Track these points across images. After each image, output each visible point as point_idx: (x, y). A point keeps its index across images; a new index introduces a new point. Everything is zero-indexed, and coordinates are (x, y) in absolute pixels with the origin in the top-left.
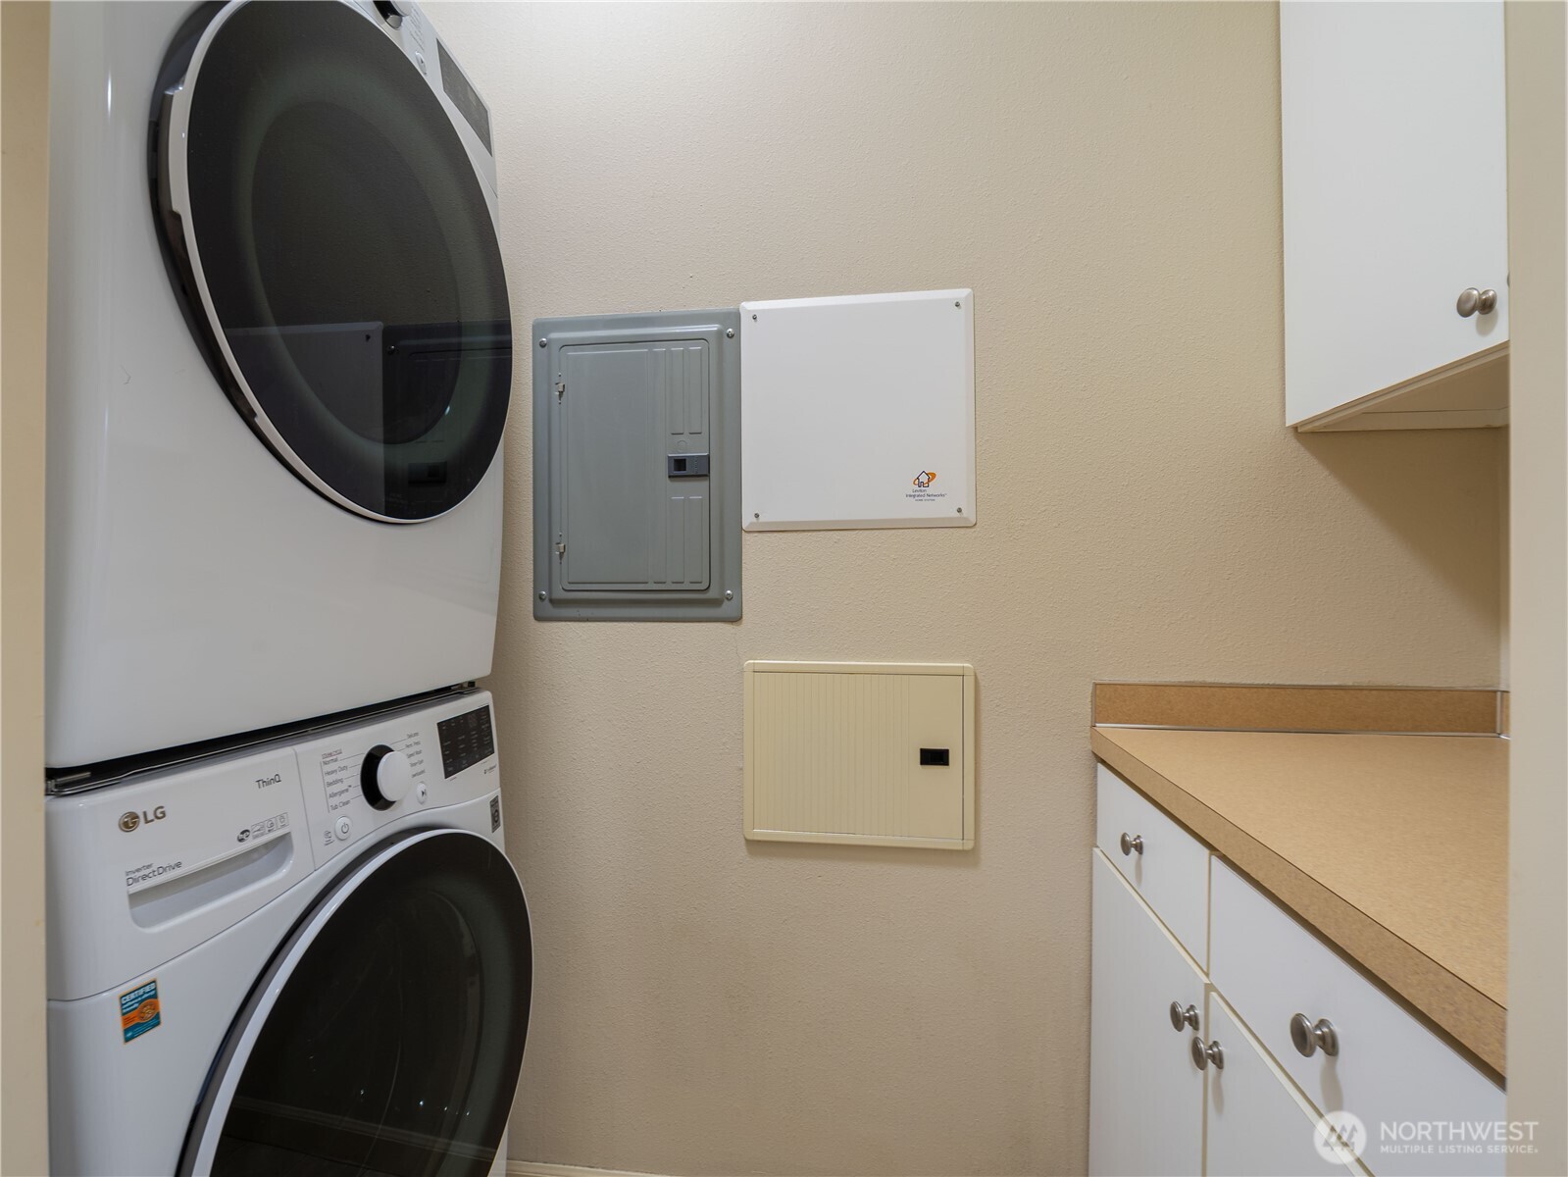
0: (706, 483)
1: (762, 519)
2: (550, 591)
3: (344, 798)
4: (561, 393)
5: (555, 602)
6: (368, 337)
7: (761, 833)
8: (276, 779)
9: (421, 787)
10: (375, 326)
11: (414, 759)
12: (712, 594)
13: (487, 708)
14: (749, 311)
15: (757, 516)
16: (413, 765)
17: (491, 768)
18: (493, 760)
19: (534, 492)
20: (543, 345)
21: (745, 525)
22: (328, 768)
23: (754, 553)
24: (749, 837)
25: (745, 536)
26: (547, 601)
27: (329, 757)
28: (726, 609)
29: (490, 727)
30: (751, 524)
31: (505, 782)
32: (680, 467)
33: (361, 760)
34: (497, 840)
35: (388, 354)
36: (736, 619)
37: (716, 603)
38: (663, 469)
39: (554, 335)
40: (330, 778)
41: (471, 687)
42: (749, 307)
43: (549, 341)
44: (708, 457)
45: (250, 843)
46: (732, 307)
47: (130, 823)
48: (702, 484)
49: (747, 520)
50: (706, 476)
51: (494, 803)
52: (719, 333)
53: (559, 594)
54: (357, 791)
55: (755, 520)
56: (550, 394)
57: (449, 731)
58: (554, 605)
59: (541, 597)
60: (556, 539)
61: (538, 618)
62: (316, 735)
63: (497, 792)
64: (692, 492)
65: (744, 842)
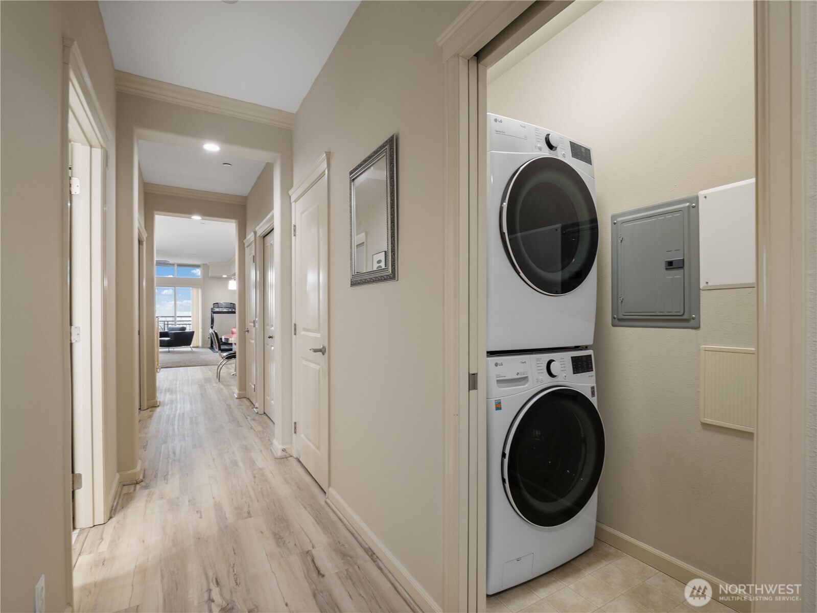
0: (683, 270)
1: (709, 284)
2: (618, 315)
3: (542, 371)
4: (621, 241)
5: (620, 320)
6: (556, 230)
7: (708, 420)
8: (525, 362)
9: (565, 375)
10: (559, 226)
11: (563, 366)
12: (685, 317)
13: (590, 356)
14: (703, 195)
15: (707, 283)
16: (562, 367)
17: (592, 376)
18: (593, 373)
19: (612, 279)
20: (615, 224)
21: (701, 287)
22: (538, 362)
23: (706, 299)
24: (703, 421)
25: (702, 292)
26: (616, 320)
27: (538, 360)
28: (692, 323)
29: (591, 362)
30: (704, 287)
31: (597, 382)
32: (670, 264)
33: (547, 362)
34: (594, 401)
35: (563, 234)
36: (697, 327)
37: (687, 320)
38: (663, 266)
39: (619, 219)
40: (538, 365)
41: (586, 348)
42: (702, 193)
43: (617, 222)
44: (683, 260)
45: (519, 376)
46: (695, 194)
47: (496, 365)
48: (681, 271)
49: (702, 285)
50: (682, 267)
51: (593, 388)
52: (689, 207)
53: (621, 317)
54: (545, 370)
55: (706, 285)
56: (618, 240)
57: (575, 360)
58: (620, 321)
59: (614, 318)
60: (620, 296)
61: (613, 326)
62: (536, 354)
63: (594, 385)
64: (676, 274)
65: (700, 423)
